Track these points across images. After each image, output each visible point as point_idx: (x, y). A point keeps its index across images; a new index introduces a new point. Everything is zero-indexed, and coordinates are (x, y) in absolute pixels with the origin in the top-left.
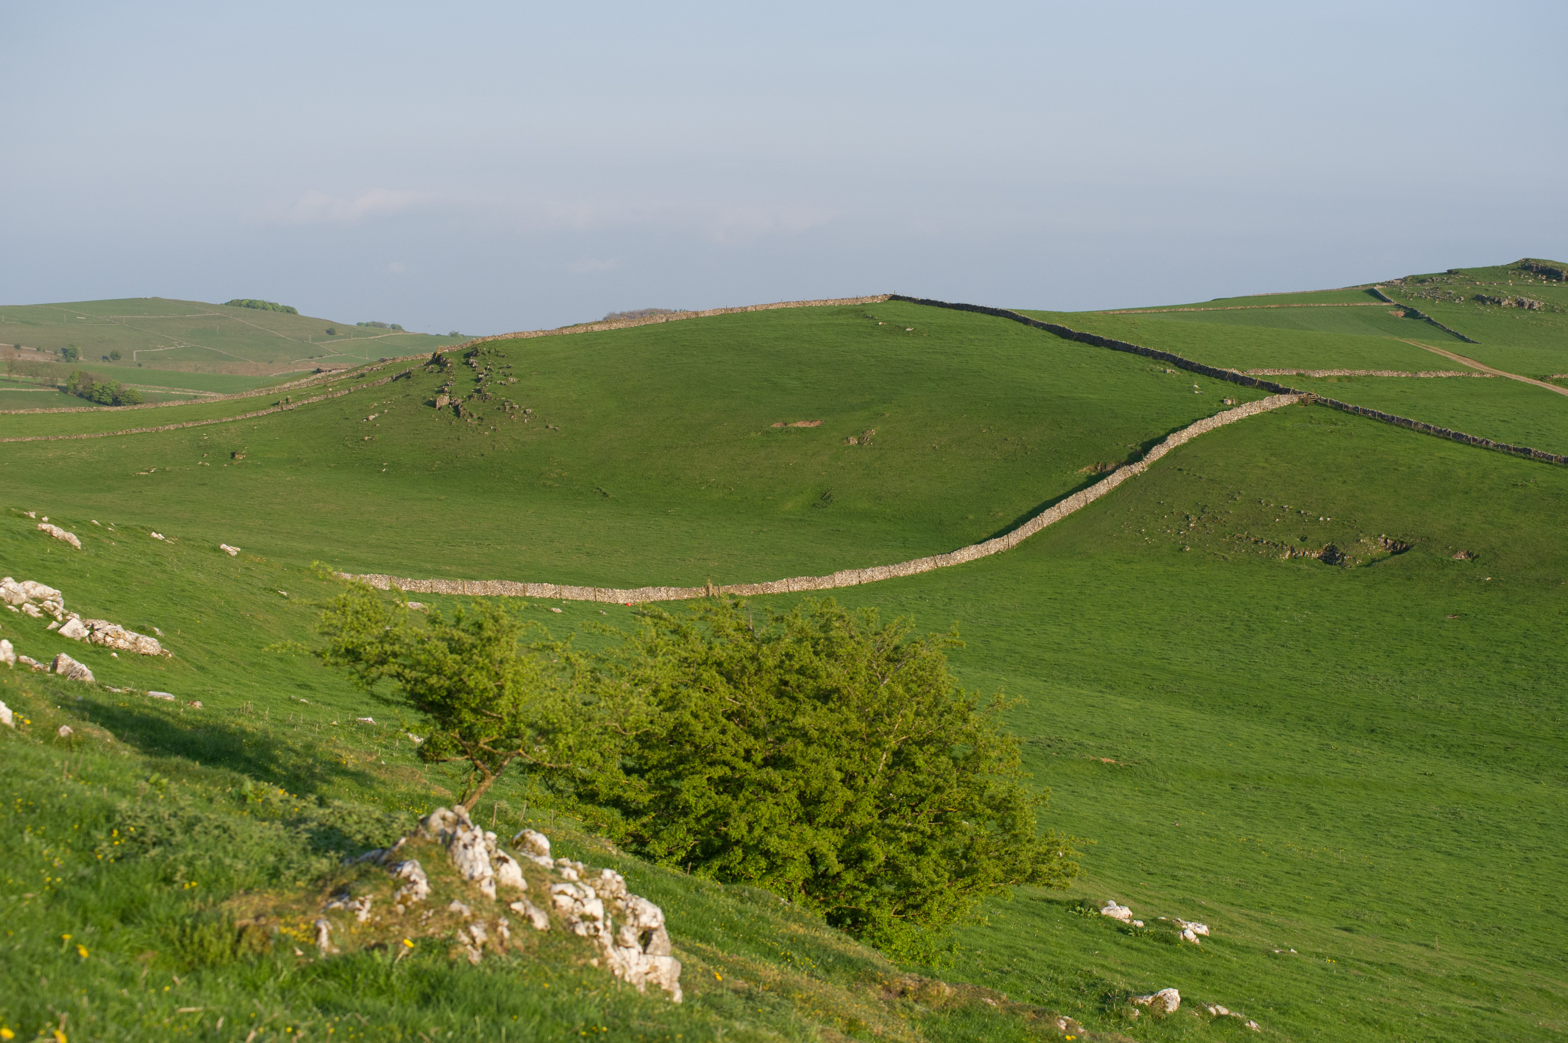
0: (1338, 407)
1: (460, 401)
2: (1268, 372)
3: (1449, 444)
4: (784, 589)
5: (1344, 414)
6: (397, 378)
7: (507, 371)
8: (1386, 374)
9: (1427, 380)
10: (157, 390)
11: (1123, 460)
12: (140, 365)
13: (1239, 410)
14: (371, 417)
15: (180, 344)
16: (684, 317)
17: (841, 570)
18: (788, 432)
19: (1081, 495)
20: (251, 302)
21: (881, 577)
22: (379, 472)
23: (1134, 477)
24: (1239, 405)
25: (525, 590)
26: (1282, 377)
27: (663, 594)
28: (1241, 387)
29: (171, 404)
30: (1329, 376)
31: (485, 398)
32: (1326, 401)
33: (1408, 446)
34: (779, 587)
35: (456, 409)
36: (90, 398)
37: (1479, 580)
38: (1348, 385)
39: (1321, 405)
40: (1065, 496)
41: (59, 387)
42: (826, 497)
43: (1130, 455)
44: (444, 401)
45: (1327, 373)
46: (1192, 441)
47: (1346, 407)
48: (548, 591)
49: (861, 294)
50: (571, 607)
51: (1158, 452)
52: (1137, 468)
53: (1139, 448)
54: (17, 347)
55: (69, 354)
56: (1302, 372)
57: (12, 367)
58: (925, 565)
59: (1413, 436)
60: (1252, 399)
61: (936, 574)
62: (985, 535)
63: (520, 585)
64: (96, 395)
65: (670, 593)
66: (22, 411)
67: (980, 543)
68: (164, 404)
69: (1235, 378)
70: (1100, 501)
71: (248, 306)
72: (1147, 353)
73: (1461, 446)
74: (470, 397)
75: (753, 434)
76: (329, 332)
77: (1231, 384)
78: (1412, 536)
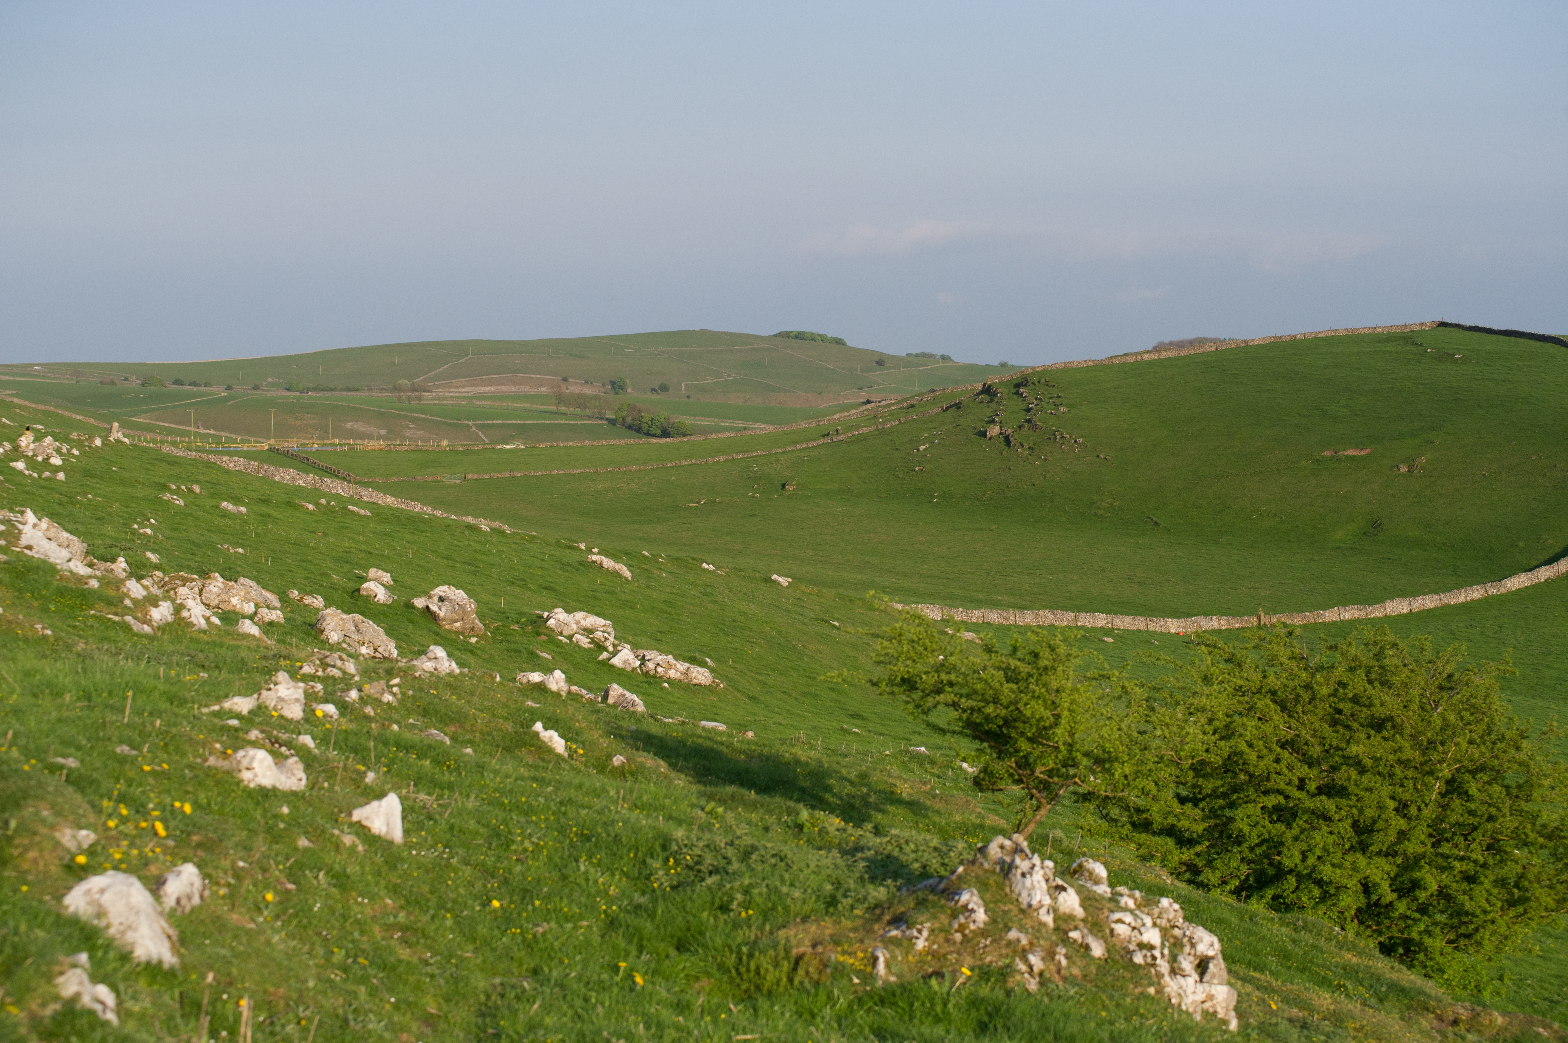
1: (1010, 431)
4: (1335, 618)
6: (947, 409)
7: (1058, 401)
10: (706, 422)
12: (689, 397)
14: (922, 448)
15: (730, 376)
16: (1233, 346)
17: (1392, 599)
18: (1339, 460)
20: (799, 333)
21: (1432, 605)
22: (930, 502)
25: (1076, 620)
27: (1214, 623)
29: (721, 435)
31: (1034, 428)
34: (1330, 615)
35: (1007, 440)
36: (639, 430)
41: (607, 420)
42: (1376, 525)
44: (994, 430)
48: (1100, 620)
49: (1409, 321)
50: (1124, 637)
54: (565, 380)
55: (617, 386)
57: (560, 399)
58: (1475, 593)
61: (1487, 602)
62: (1535, 563)
63: (1072, 614)
64: (645, 427)
65: (1222, 622)
66: (570, 444)
67: (1530, 570)
68: (713, 436)
71: (796, 337)
74: (1020, 427)
75: (1303, 463)
76: (878, 363)
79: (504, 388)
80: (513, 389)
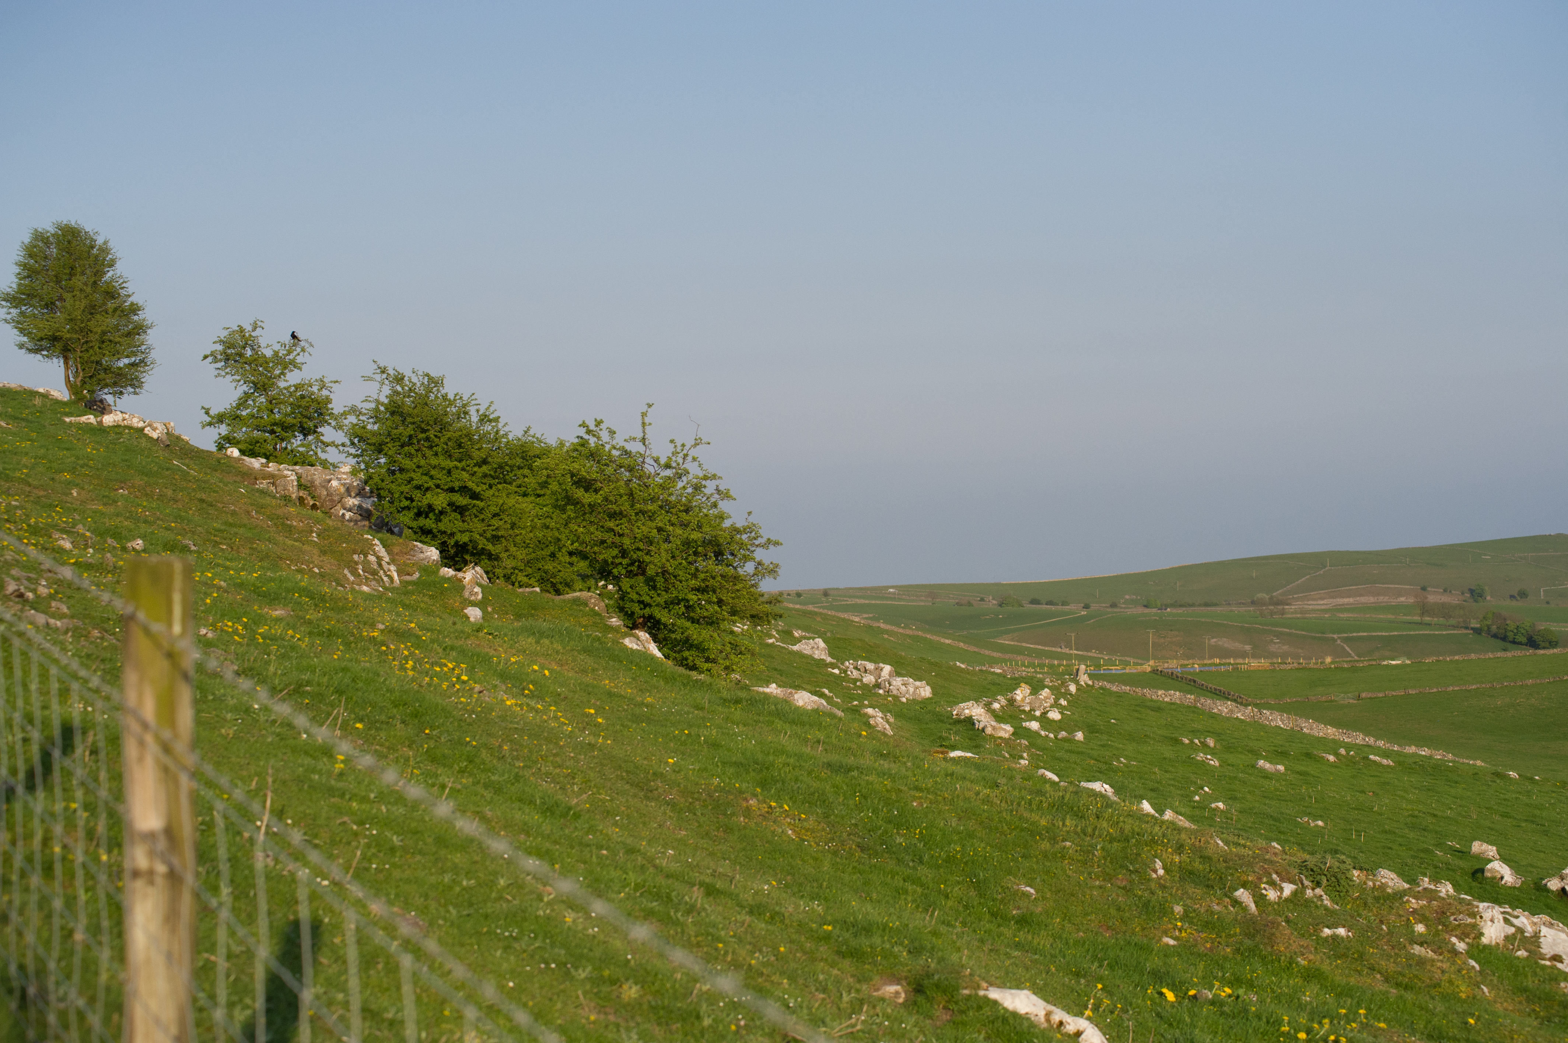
12: (1548, 603)
36: (1504, 639)
41: (1472, 629)
55: (1476, 594)
64: (1511, 635)
79: (1363, 599)
80: (1372, 599)
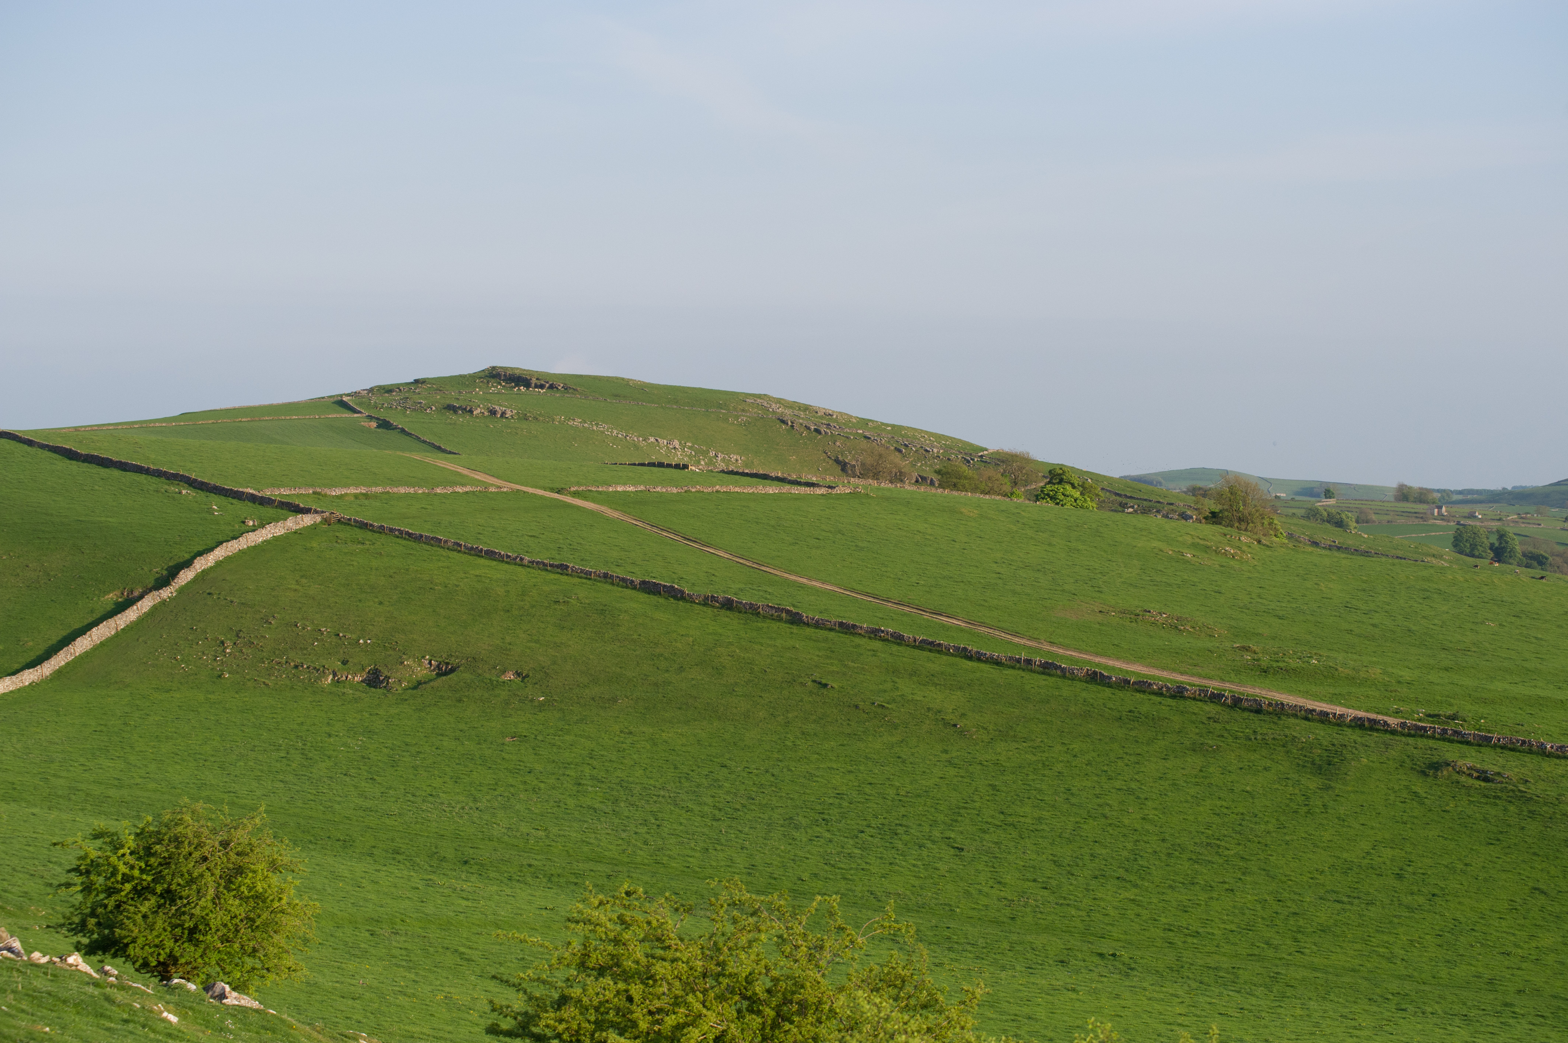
0: (363, 526)
2: (285, 491)
3: (482, 561)
5: (370, 533)
8: (402, 490)
9: (444, 496)
11: (150, 586)
13: (264, 531)
19: (111, 622)
23: (163, 602)
24: (263, 526)
26: (298, 496)
28: (260, 507)
30: (346, 494)
32: (350, 520)
33: (440, 564)
37: (532, 701)
38: (366, 502)
39: (345, 524)
40: (96, 623)
43: (157, 580)
45: (344, 491)
46: (219, 564)
47: (371, 525)
51: (186, 576)
52: (166, 593)
53: (165, 573)
56: (319, 490)
59: (444, 554)
60: (277, 520)
62: (16, 666)
67: (14, 673)
69: (253, 498)
70: (131, 628)
72: (159, 474)
73: (495, 563)
77: (250, 504)
78: (457, 657)
